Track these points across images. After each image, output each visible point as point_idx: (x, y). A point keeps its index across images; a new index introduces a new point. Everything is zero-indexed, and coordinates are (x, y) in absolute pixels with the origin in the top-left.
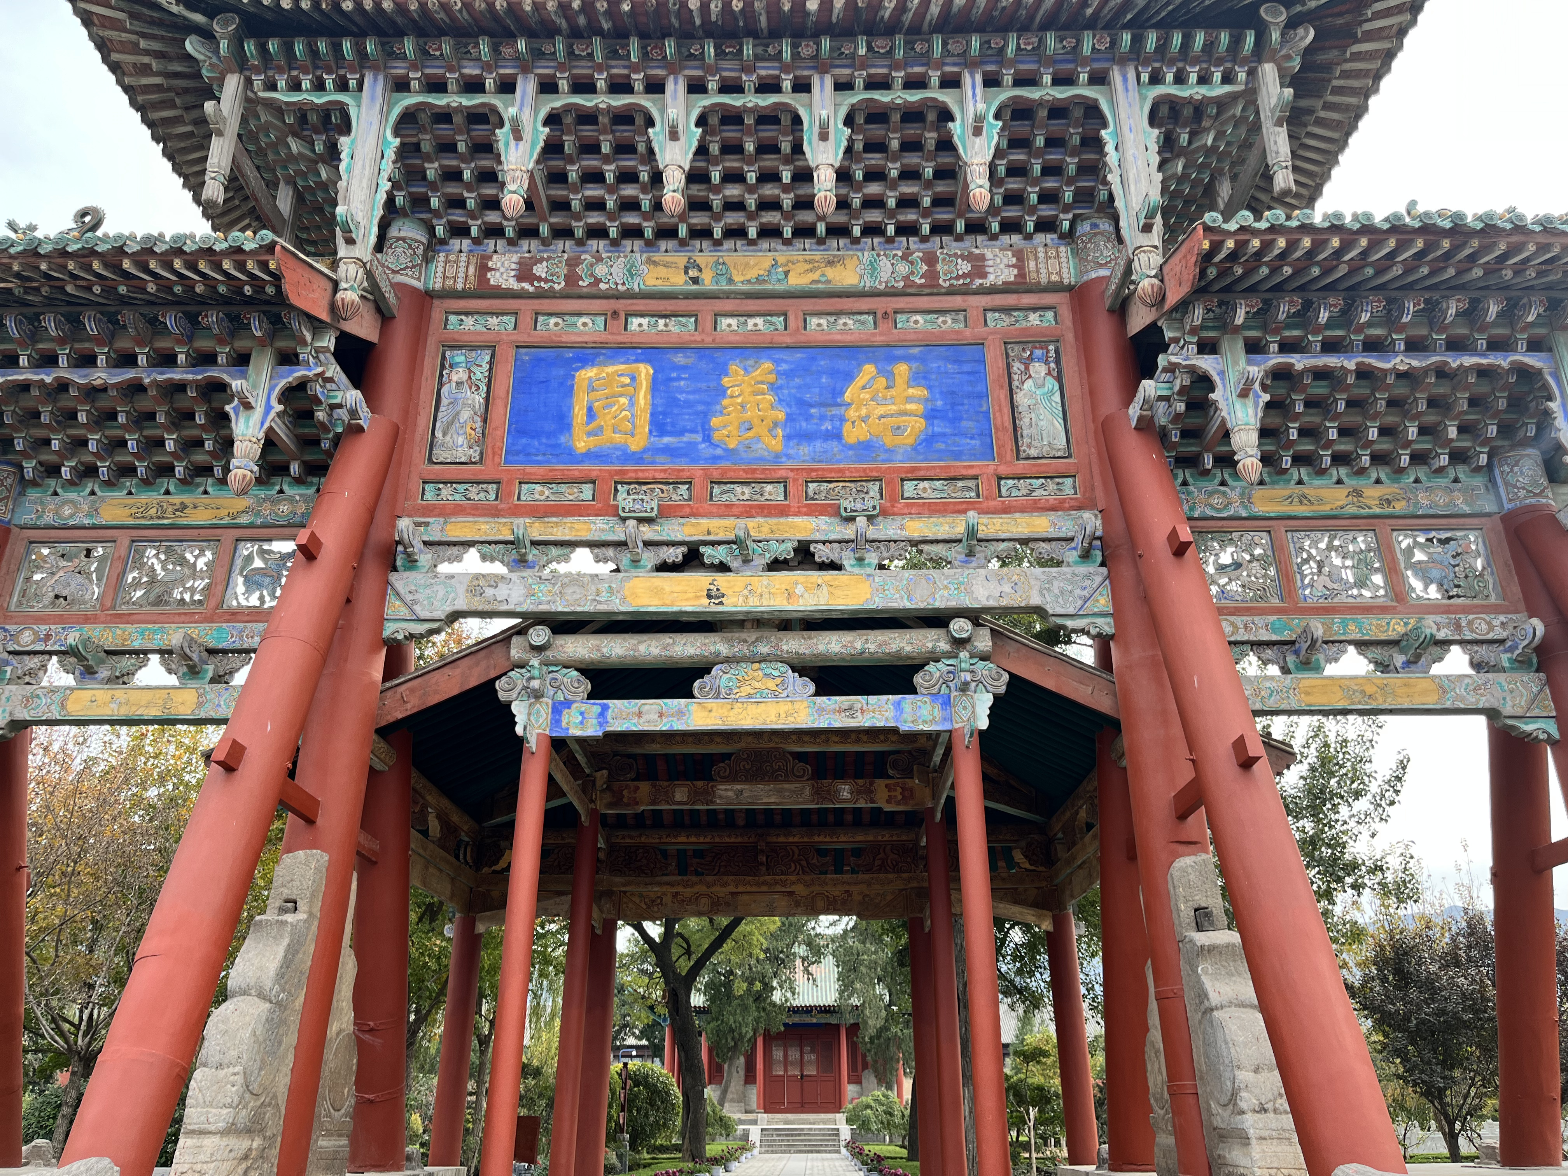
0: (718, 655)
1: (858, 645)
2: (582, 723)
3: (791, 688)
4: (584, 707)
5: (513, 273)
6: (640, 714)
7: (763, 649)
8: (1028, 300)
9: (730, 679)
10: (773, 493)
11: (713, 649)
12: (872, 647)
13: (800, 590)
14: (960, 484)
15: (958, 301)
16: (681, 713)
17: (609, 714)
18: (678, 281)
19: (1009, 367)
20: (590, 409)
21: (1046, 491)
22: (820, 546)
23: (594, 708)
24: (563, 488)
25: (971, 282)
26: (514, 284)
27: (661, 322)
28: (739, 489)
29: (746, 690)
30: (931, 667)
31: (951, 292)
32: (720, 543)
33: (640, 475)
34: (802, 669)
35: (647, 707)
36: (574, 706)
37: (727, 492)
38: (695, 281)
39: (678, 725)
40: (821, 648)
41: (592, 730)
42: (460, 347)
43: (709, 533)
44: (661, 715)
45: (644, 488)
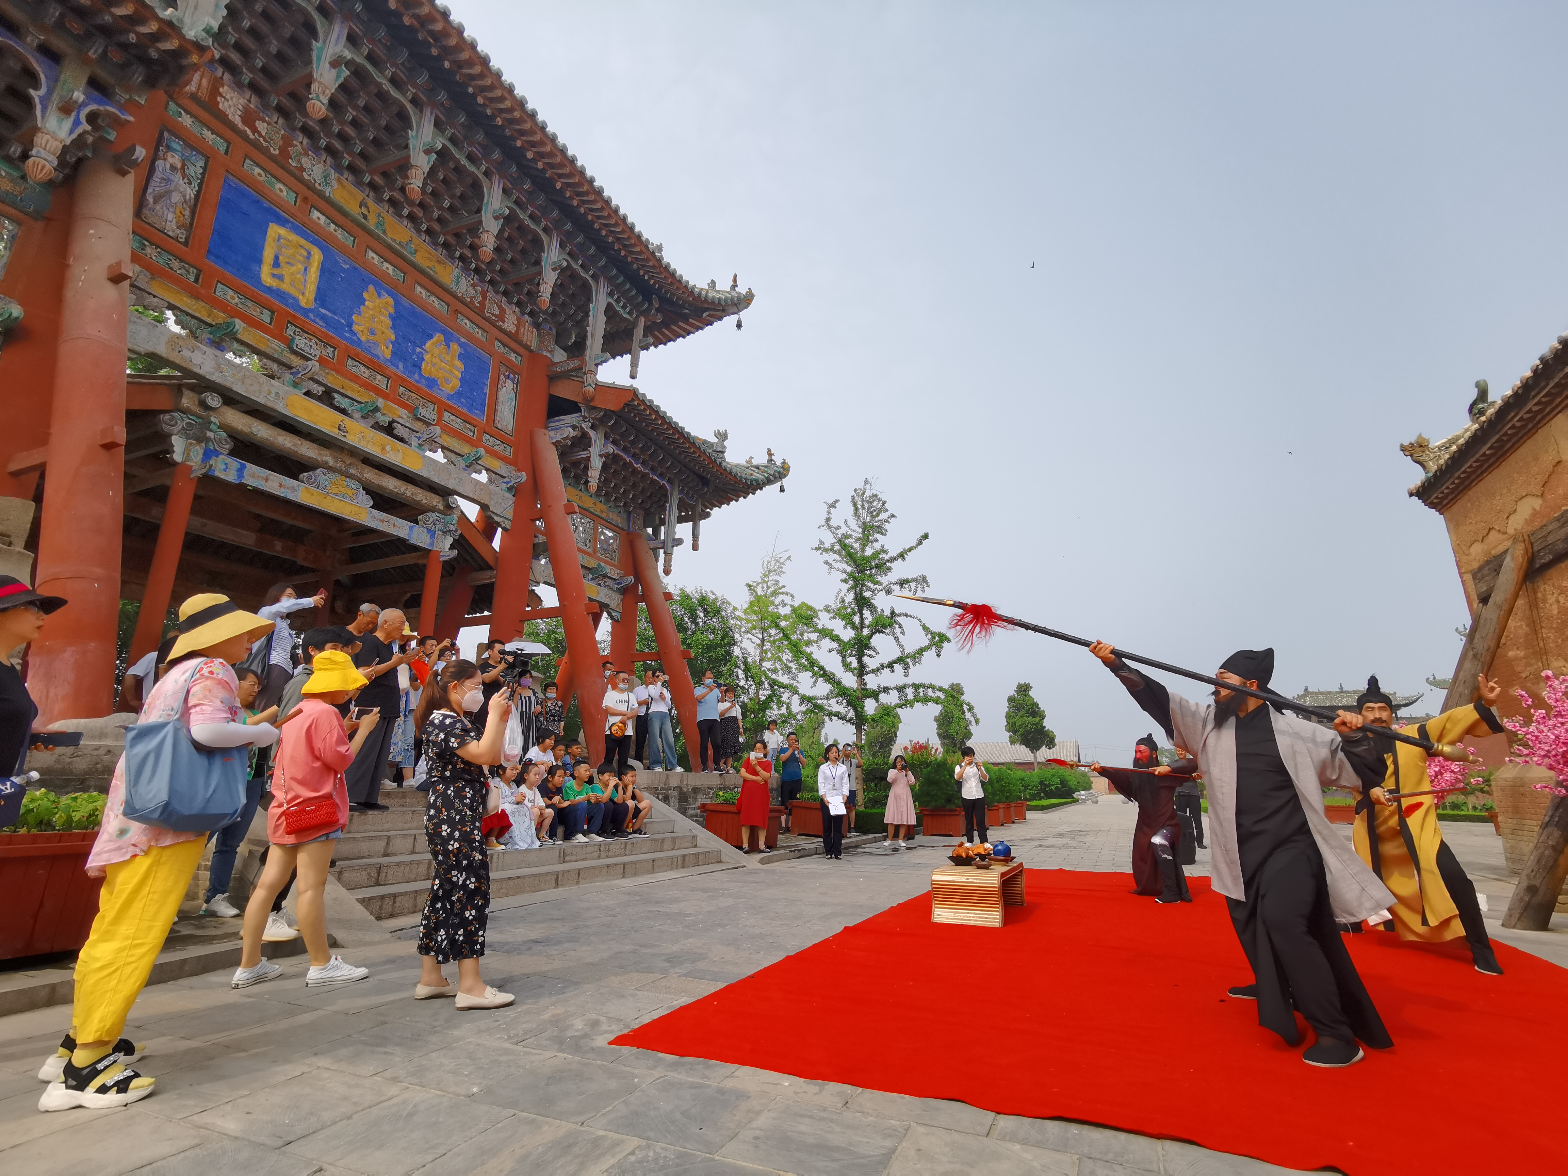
0: (327, 463)
1: (403, 489)
2: (225, 470)
3: (360, 499)
4: (229, 460)
5: (239, 113)
6: (267, 480)
7: (353, 471)
8: (514, 345)
9: (326, 480)
10: (380, 381)
11: (324, 458)
12: (409, 494)
13: (388, 448)
14: (468, 426)
15: (486, 325)
16: (293, 489)
17: (246, 472)
18: (354, 209)
19: (499, 376)
20: (277, 258)
21: (499, 448)
22: (400, 426)
23: (235, 464)
24: (250, 304)
25: (498, 321)
26: (237, 121)
27: (333, 226)
28: (363, 369)
29: (335, 490)
30: (430, 514)
31: (487, 319)
32: (347, 397)
33: (306, 325)
34: (369, 490)
35: (272, 477)
36: (221, 457)
37: (355, 366)
38: (365, 217)
39: (291, 496)
40: (384, 484)
41: (231, 477)
42: (180, 138)
43: (343, 388)
44: (281, 485)
45: (306, 335)
